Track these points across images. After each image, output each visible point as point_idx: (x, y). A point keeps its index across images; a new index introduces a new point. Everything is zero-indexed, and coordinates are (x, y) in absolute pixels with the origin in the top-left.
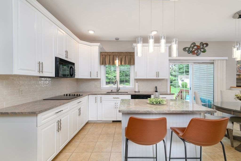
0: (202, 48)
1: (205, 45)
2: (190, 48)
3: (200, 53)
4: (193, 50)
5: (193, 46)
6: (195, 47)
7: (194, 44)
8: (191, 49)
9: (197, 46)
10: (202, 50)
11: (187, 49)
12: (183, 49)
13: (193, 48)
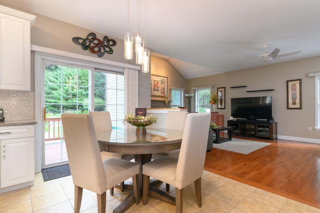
0: (107, 47)
1: (111, 43)
2: (86, 40)
3: (103, 54)
4: (92, 45)
5: (92, 39)
6: (96, 42)
7: (93, 35)
8: (88, 44)
9: (98, 40)
10: (107, 49)
11: (81, 41)
12: (73, 39)
13: (91, 41)
